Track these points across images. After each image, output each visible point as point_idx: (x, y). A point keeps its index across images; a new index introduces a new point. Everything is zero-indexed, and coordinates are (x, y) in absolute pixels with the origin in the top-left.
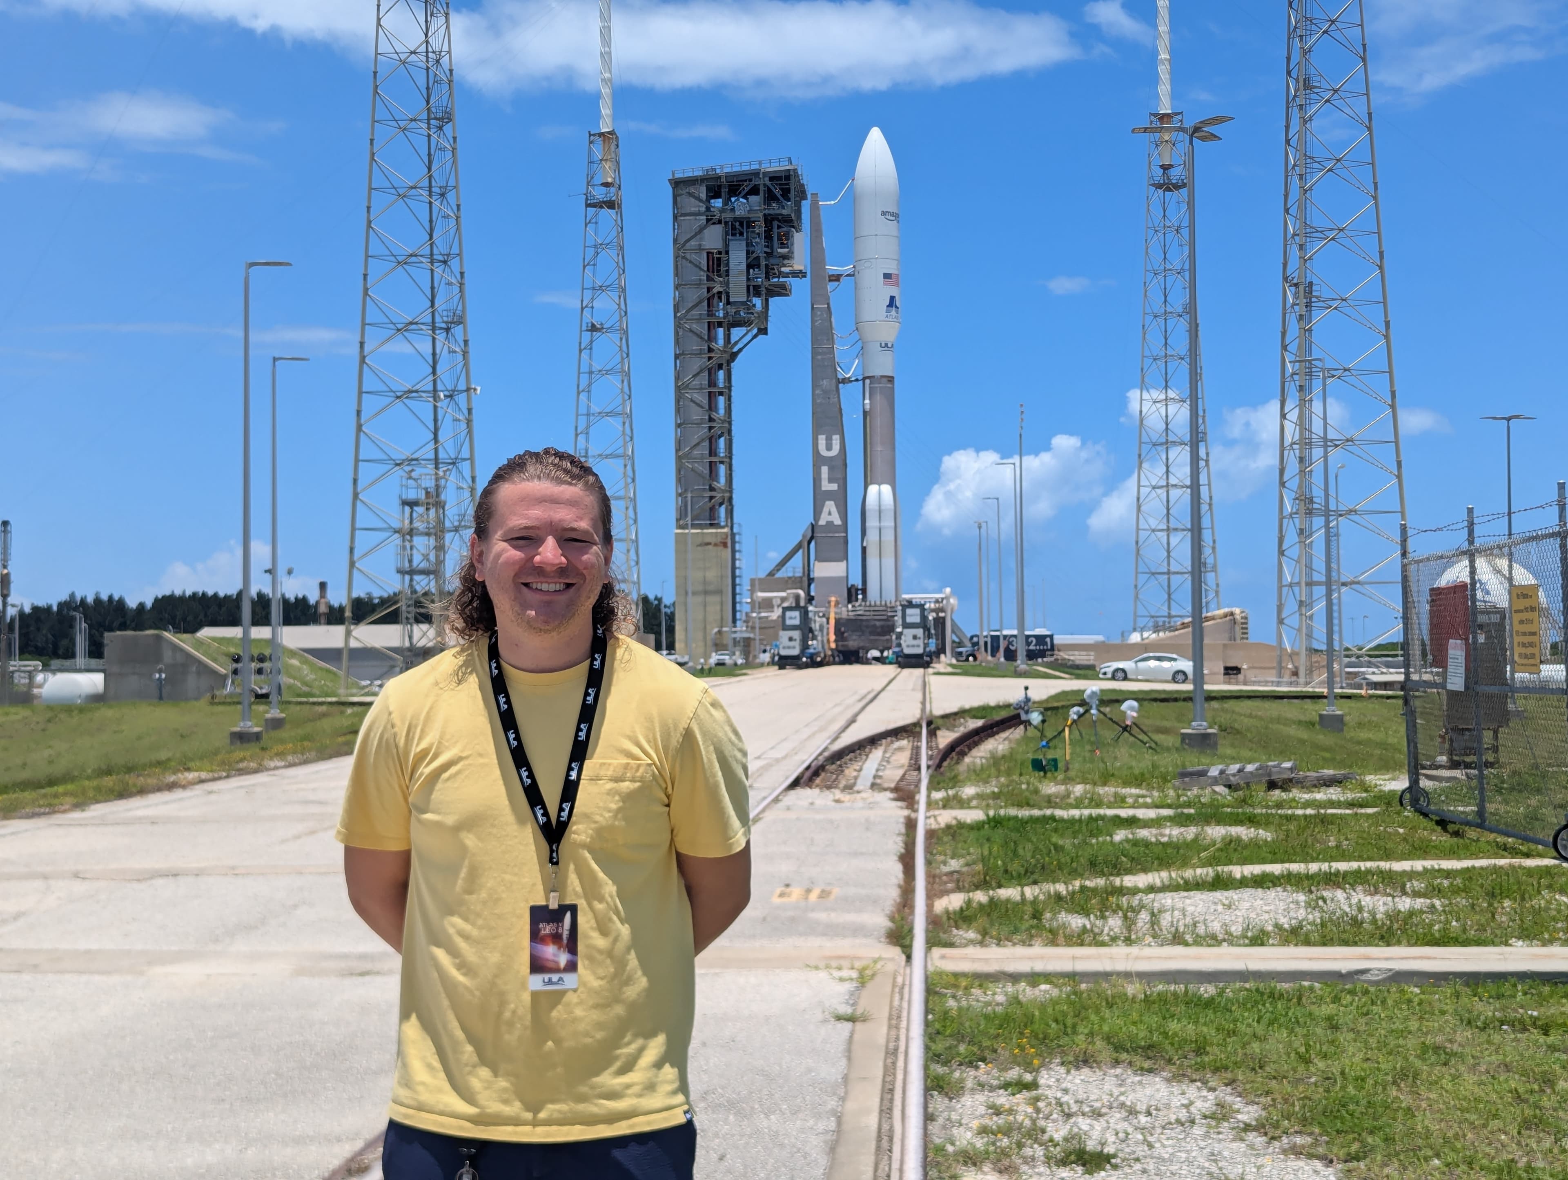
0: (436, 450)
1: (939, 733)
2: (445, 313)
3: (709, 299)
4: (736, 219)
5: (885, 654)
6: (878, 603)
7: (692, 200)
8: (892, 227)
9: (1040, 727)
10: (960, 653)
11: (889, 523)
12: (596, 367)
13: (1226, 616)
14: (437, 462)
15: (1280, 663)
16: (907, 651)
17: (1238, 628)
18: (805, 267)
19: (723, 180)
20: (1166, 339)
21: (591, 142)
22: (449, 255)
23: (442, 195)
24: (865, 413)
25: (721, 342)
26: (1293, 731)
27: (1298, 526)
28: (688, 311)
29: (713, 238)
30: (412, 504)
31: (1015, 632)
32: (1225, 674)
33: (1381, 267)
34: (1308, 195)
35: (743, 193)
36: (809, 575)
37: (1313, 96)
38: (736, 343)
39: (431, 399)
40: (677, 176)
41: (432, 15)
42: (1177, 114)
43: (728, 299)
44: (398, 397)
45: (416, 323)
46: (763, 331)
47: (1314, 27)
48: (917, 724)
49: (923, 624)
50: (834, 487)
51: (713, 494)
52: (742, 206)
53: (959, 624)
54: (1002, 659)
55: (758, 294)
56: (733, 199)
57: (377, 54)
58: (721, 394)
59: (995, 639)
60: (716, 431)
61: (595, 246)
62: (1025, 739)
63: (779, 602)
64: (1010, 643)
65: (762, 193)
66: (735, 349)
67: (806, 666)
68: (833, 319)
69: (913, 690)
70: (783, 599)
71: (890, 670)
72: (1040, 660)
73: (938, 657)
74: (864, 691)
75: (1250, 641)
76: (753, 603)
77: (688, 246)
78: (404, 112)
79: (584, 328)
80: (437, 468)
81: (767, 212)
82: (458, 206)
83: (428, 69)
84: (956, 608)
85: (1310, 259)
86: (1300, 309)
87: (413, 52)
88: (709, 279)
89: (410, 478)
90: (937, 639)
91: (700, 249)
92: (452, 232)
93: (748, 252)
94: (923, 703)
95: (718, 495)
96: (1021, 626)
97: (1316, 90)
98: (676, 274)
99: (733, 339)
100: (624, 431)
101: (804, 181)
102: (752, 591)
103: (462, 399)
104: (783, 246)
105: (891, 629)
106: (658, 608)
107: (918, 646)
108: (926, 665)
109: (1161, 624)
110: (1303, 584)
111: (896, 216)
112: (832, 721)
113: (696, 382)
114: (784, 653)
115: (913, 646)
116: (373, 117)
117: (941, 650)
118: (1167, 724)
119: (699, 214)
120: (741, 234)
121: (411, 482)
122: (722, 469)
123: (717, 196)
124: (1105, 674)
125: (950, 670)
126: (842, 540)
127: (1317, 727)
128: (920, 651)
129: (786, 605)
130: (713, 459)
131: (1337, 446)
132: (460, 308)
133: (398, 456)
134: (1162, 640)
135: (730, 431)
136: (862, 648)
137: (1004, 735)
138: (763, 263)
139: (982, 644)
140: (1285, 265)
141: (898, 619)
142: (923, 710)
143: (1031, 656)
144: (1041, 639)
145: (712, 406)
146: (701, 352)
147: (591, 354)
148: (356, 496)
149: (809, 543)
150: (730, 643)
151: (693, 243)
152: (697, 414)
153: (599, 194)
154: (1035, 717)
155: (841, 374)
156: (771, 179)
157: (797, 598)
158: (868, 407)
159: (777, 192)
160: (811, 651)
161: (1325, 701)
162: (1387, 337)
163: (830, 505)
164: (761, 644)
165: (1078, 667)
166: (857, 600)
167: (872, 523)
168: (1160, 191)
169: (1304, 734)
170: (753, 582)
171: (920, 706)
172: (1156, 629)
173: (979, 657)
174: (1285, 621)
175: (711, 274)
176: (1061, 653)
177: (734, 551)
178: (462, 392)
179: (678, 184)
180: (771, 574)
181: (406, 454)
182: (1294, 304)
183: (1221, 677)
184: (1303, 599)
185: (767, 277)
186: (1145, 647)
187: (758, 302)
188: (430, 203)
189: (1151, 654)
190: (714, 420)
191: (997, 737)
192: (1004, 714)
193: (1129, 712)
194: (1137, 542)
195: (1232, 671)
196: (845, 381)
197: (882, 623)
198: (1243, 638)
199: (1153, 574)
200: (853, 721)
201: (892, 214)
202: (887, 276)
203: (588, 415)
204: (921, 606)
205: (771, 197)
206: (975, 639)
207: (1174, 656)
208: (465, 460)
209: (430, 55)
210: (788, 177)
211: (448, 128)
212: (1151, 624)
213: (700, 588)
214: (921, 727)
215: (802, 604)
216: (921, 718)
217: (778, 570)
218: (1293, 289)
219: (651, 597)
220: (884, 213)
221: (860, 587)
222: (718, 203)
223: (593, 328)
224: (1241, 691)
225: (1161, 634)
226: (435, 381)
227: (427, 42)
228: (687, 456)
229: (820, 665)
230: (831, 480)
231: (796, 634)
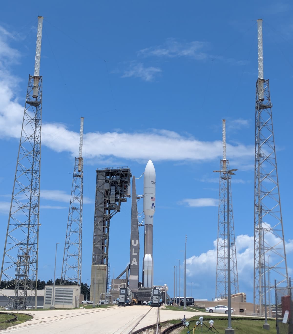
0: (28, 241)
1: (161, 328)
2: (34, 204)
3: (105, 202)
4: (113, 182)
5: (148, 302)
6: (147, 287)
7: (102, 176)
8: (154, 186)
9: (188, 327)
10: (169, 303)
11: (150, 265)
12: (73, 219)
13: (240, 295)
14: (28, 244)
15: (254, 309)
16: (154, 302)
17: (243, 298)
18: (131, 195)
19: (110, 171)
20: (225, 218)
21: (76, 160)
22: (36, 188)
23: (36, 173)
24: (145, 234)
25: (107, 214)
26: (256, 329)
27: (259, 271)
28: (99, 205)
29: (107, 186)
30: (21, 256)
31: (183, 297)
32: (240, 311)
33: (280, 203)
34: (261, 183)
35: (115, 175)
36: (128, 279)
37: (262, 158)
38: (111, 214)
39: (28, 227)
40: (98, 170)
41: (37, 127)
42: (227, 160)
43: (110, 202)
44: (19, 226)
45: (25, 206)
46: (119, 211)
47: (262, 141)
48: (155, 325)
49: (159, 294)
50: (136, 254)
51: (103, 255)
52: (114, 178)
53: (168, 294)
54: (180, 305)
55: (118, 201)
56: (112, 176)
57: (21, 136)
58: (106, 227)
59: (178, 299)
60: (104, 238)
61: (75, 187)
62: (184, 330)
63: (119, 286)
64: (182, 300)
65: (120, 175)
66: (111, 216)
67: (126, 305)
68: (137, 209)
69: (155, 314)
70: (121, 286)
71: (149, 307)
72: (190, 306)
73: (163, 304)
74: (142, 314)
75: (247, 302)
76: (112, 286)
77: (100, 188)
78: (27, 151)
79: (71, 208)
80: (28, 246)
81: (121, 180)
82: (40, 176)
83: (34, 140)
84: (168, 290)
85: (261, 200)
86: (259, 213)
87: (31, 136)
88: (105, 197)
89: (21, 249)
90: (162, 299)
91: (103, 189)
92: (38, 182)
93: (116, 190)
94: (158, 318)
95: (104, 256)
96: (185, 296)
97: (262, 157)
98: (96, 195)
99: (111, 213)
100: (79, 237)
101: (131, 172)
102: (112, 283)
103: (36, 227)
104: (125, 189)
105: (150, 295)
106: (86, 287)
107: (157, 301)
108: (159, 306)
109: (223, 296)
110: (260, 287)
111: (155, 183)
112: (132, 323)
113: (100, 224)
114: (120, 301)
115: (156, 301)
116: (19, 152)
117: (163, 302)
118: (222, 327)
119: (104, 180)
120: (114, 185)
121: (21, 250)
122: (106, 248)
123: (108, 175)
124: (207, 311)
125: (165, 308)
126: (137, 269)
127: (262, 328)
128: (157, 302)
129: (121, 288)
130: (103, 245)
131: (269, 249)
132: (38, 202)
133: (17, 242)
134: (223, 301)
135: (108, 238)
136: (142, 300)
137: (178, 329)
138: (120, 193)
139: (174, 300)
140: (255, 201)
141: (152, 292)
142: (157, 320)
143: (188, 304)
144: (190, 299)
145: (104, 231)
146: (101, 216)
147: (72, 215)
148: (5, 253)
149: (128, 270)
150: (105, 298)
151: (101, 187)
152: (100, 233)
153: (77, 173)
154: (187, 324)
155: (139, 224)
156: (123, 171)
157: (124, 285)
158: (146, 233)
159: (124, 175)
160: (128, 301)
161: (265, 321)
162: (281, 221)
163: (135, 260)
164: (114, 298)
165: (200, 308)
166: (141, 286)
167: (146, 265)
168: (223, 180)
169: (258, 330)
170: (112, 280)
171: (157, 319)
172: (222, 298)
173: (174, 304)
174: (256, 297)
175: (106, 196)
176: (196, 304)
177: (108, 271)
178: (36, 225)
179: (98, 172)
180: (118, 278)
181: (20, 241)
182: (257, 211)
183: (239, 312)
184: (261, 291)
185: (120, 197)
186: (219, 303)
187: (117, 203)
188: (32, 175)
189: (220, 306)
190: (104, 235)
191: (177, 329)
192: (179, 322)
193: (211, 324)
194: (217, 273)
195: (242, 310)
196: (140, 225)
197: (147, 293)
198: (245, 301)
199: (221, 282)
200: (138, 323)
201: (154, 182)
202: (152, 198)
203: (70, 232)
204: (158, 290)
205: (122, 176)
206: (173, 299)
207: (226, 306)
208: (35, 244)
209: (35, 137)
210: (127, 171)
211: (38, 156)
212: (220, 296)
213: (98, 282)
214: (157, 326)
215: (126, 288)
216: (157, 323)
217: (120, 277)
218: (257, 207)
219: (84, 284)
220: (152, 182)
221: (142, 283)
222: (108, 177)
223: (73, 209)
224: (243, 317)
225: (223, 299)
226: (29, 222)
227: (35, 134)
228: (96, 244)
229: (130, 305)
230: (135, 253)
231: (124, 296)
